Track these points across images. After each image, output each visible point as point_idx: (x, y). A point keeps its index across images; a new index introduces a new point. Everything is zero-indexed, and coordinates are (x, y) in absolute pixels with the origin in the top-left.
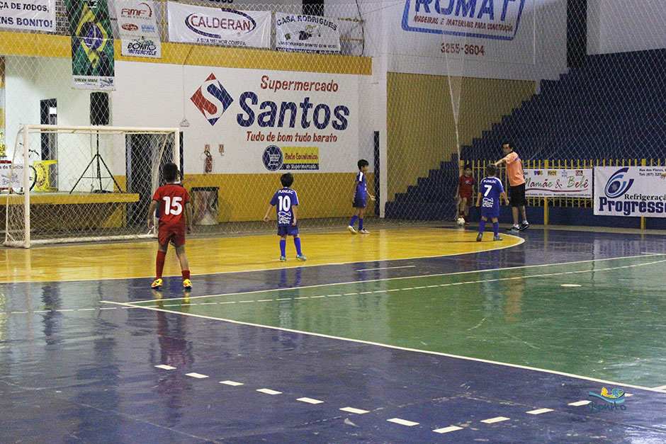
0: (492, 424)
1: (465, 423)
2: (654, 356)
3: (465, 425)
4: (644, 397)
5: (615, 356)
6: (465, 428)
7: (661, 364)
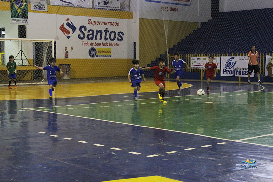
0: (170, 154)
1: (159, 153)
2: (238, 128)
3: (159, 154)
4: (232, 144)
5: (222, 129)
6: (159, 155)
7: (240, 132)
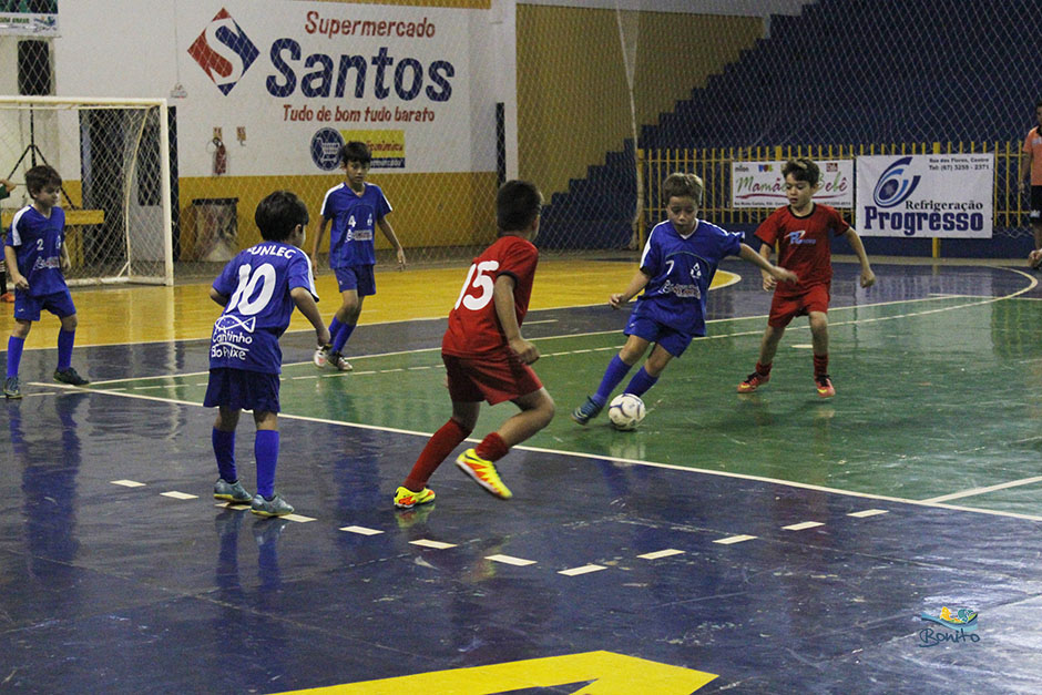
0: (655, 560)
1: (612, 560)
2: (929, 452)
3: (611, 563)
4: (907, 515)
5: (867, 453)
6: (610, 567)
7: (938, 465)
